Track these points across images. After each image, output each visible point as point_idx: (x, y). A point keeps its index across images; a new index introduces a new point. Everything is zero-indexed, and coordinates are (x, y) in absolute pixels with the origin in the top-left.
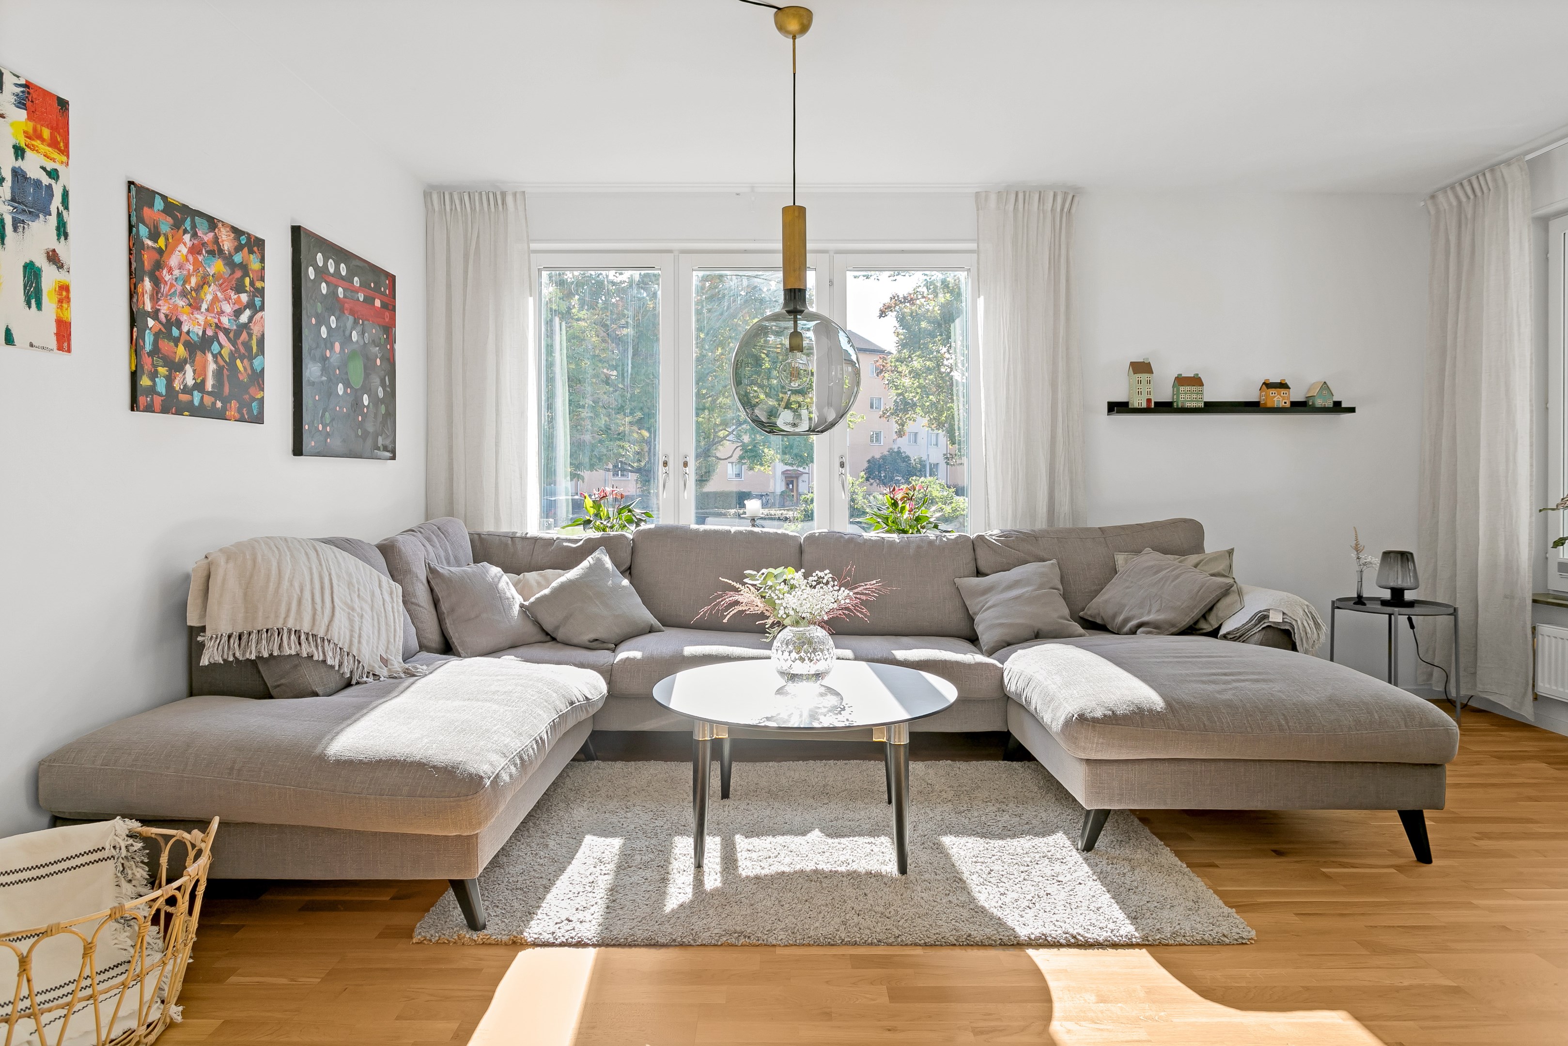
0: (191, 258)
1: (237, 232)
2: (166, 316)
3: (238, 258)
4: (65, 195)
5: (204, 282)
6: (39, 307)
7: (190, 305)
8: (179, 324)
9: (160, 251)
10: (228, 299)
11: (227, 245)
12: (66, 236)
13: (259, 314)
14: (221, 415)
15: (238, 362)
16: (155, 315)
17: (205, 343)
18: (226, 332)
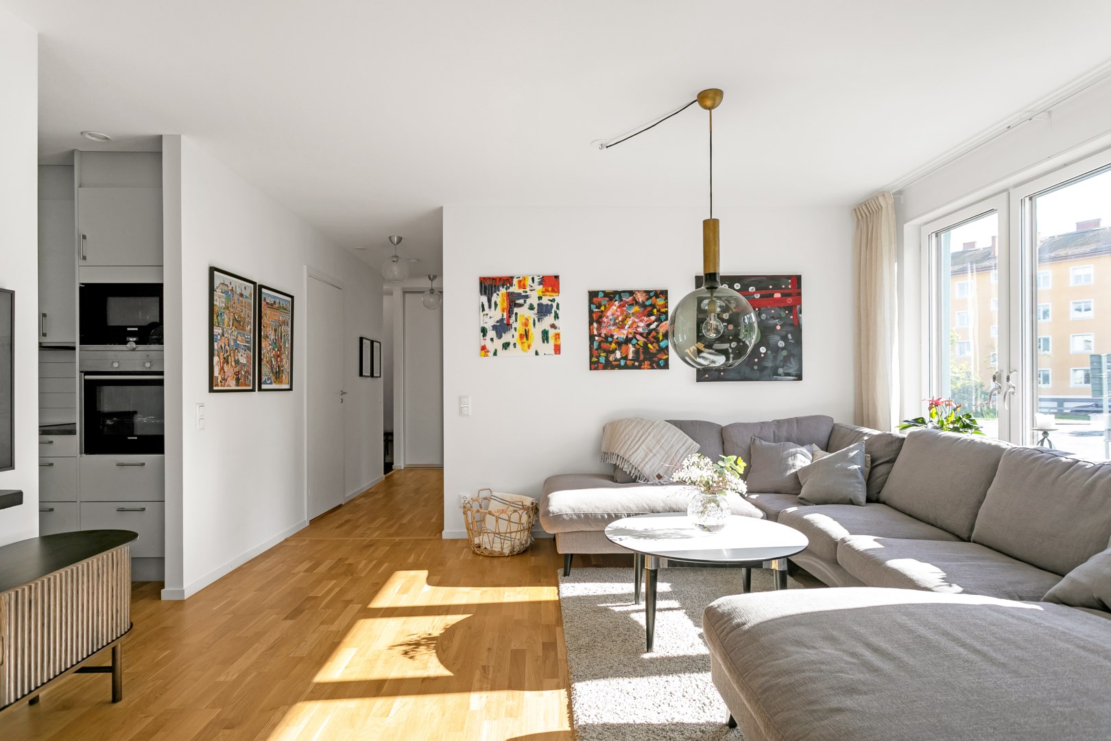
0: (619, 310)
1: (647, 292)
2: (605, 334)
3: (648, 303)
4: (558, 305)
5: (627, 317)
6: (548, 342)
7: (619, 328)
8: (612, 336)
9: (602, 312)
10: (641, 321)
11: (640, 298)
12: (558, 318)
13: (665, 323)
14: (639, 367)
15: (650, 345)
16: (599, 335)
17: (628, 341)
18: (641, 334)
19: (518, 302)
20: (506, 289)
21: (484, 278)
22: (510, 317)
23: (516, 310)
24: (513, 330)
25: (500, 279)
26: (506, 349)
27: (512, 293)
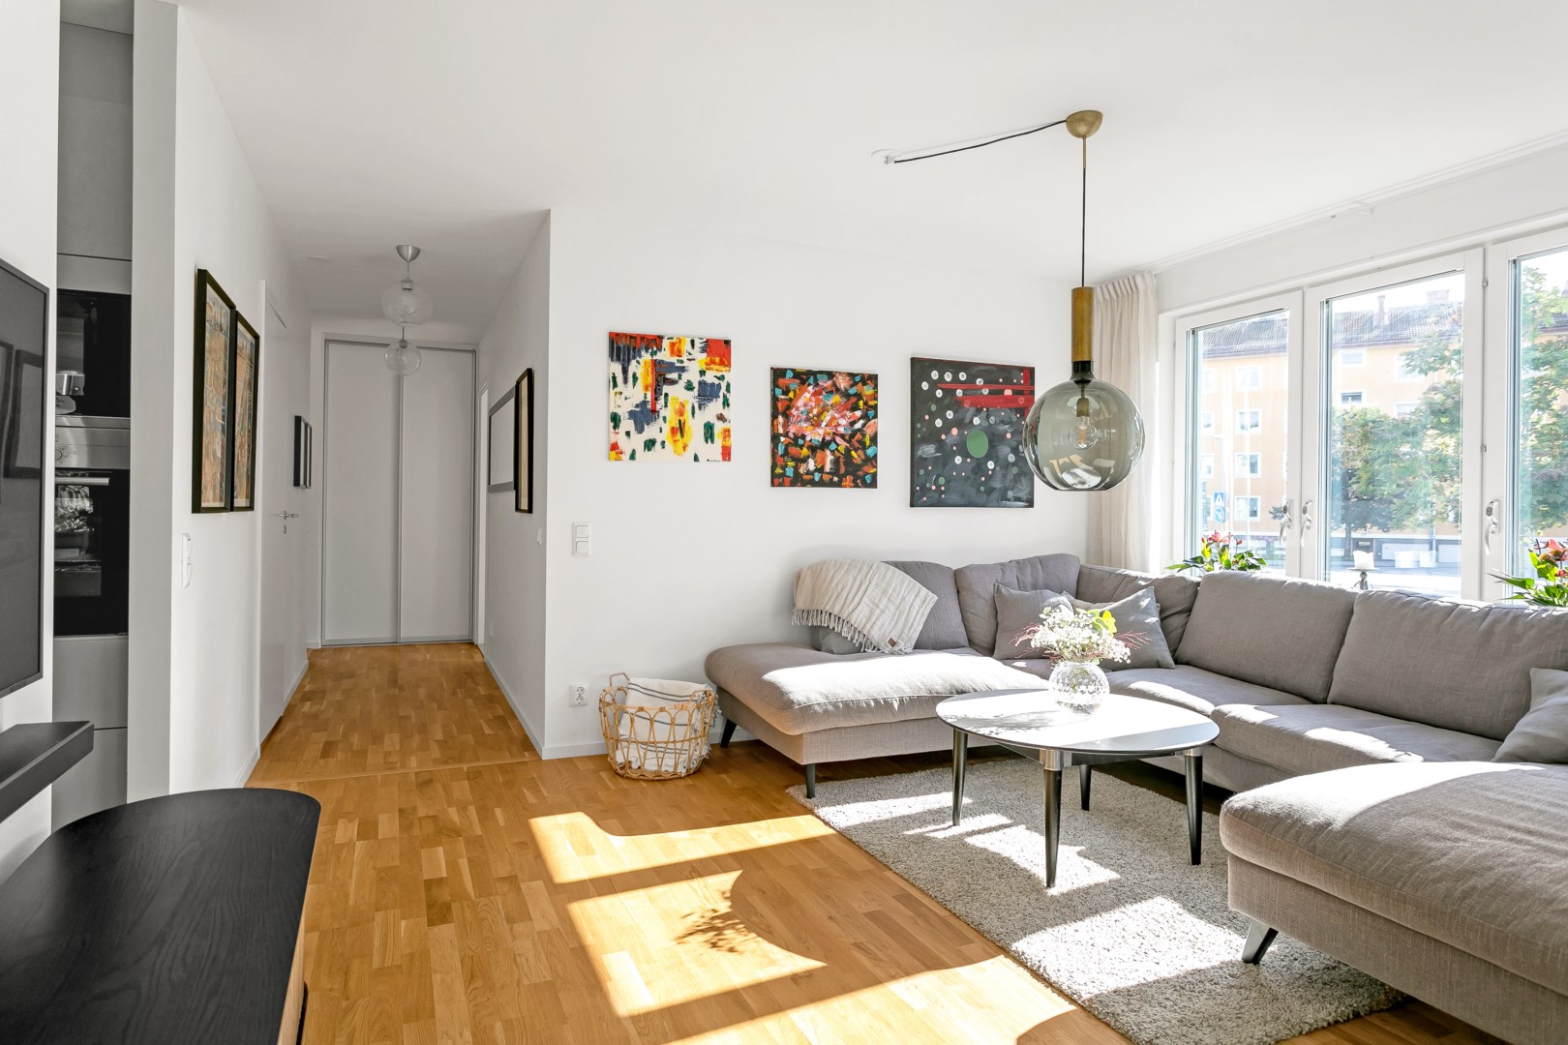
0: (813, 399)
1: (852, 375)
2: (794, 434)
3: (852, 391)
4: (728, 385)
5: (824, 409)
6: (712, 442)
7: (812, 425)
8: (803, 437)
9: (791, 400)
10: (843, 417)
11: (843, 383)
12: (728, 405)
13: (873, 421)
14: (839, 485)
15: (853, 453)
16: (786, 435)
17: (824, 445)
18: (842, 436)
19: (669, 376)
20: (652, 355)
21: (617, 335)
22: (656, 399)
23: (666, 389)
24: (661, 419)
25: (643, 337)
26: (649, 450)
27: (661, 362)
